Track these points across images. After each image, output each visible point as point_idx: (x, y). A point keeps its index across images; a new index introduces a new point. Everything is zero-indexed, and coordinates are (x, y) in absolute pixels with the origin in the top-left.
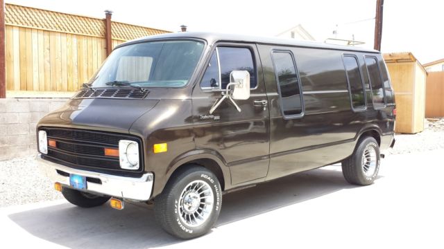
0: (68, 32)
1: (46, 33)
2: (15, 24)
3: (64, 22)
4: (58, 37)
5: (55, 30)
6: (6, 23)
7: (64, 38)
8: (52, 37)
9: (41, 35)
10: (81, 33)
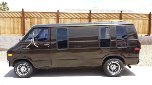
0: (77, 18)
1: (71, 19)
2: (62, 17)
3: (76, 15)
4: (74, 20)
5: (73, 18)
6: (60, 17)
7: (76, 20)
8: (72, 20)
9: (69, 20)
10: (81, 18)
